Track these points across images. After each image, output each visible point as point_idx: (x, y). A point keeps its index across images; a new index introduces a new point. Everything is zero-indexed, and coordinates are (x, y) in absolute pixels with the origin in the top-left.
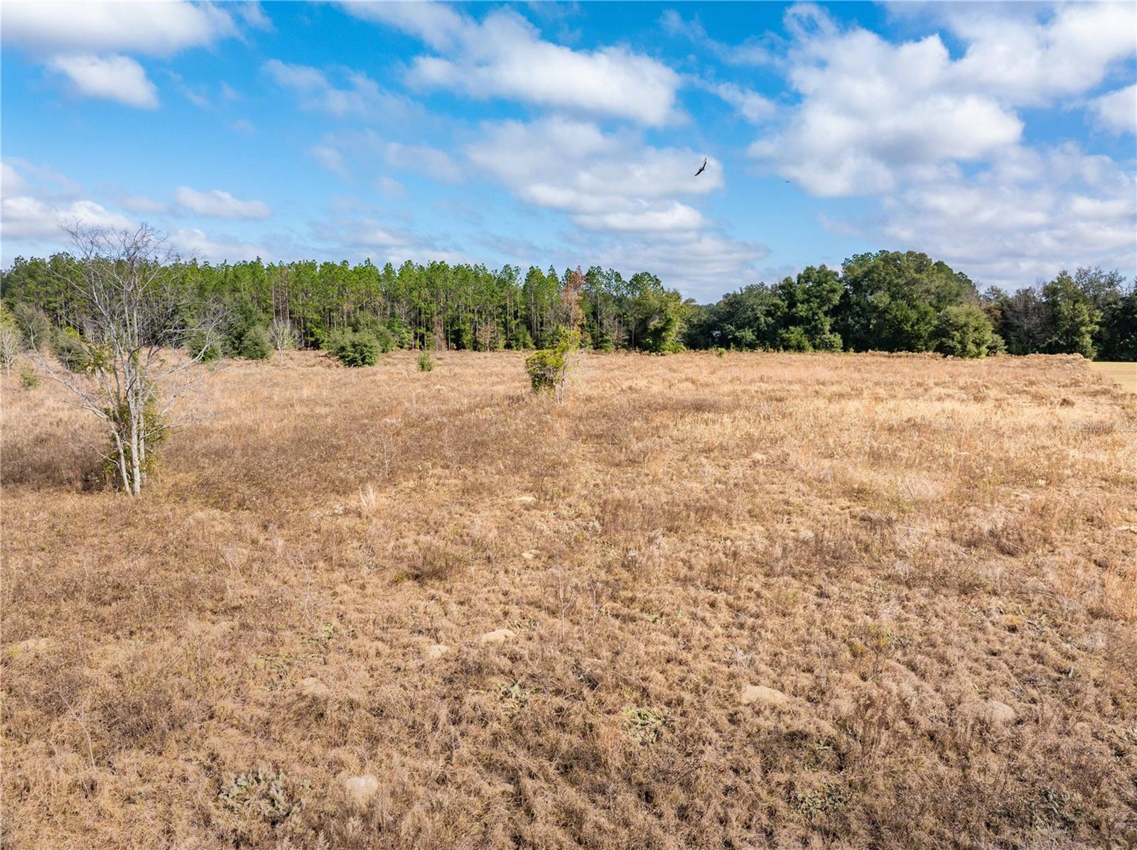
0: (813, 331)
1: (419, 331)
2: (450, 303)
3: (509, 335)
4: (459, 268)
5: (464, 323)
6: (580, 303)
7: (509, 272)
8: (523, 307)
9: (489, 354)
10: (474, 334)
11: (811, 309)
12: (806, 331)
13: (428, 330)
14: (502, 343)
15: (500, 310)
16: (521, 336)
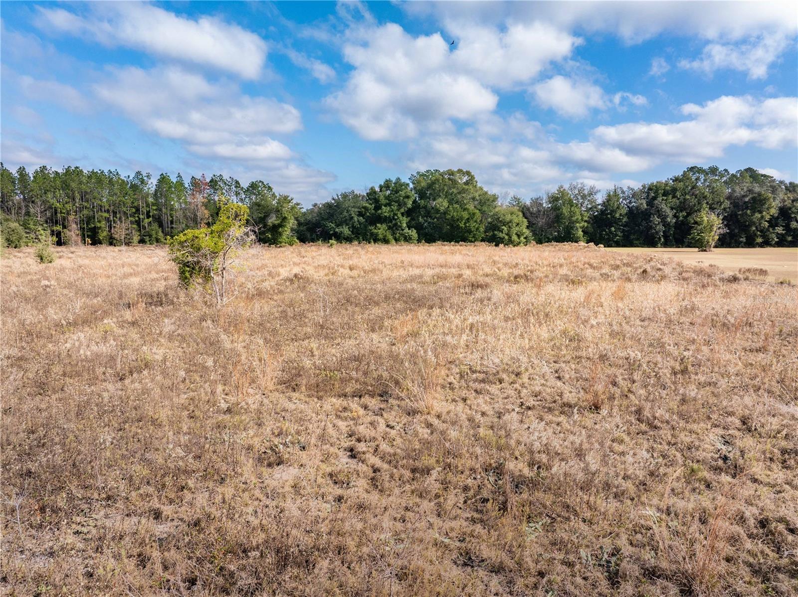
1: (55, 228)
2: (85, 203)
3: (143, 231)
4: (93, 173)
5: (99, 222)
6: (205, 205)
7: (141, 179)
8: (155, 208)
9: (124, 248)
10: (110, 231)
11: (392, 211)
13: (64, 227)
14: (136, 238)
15: (134, 210)
16: (154, 232)
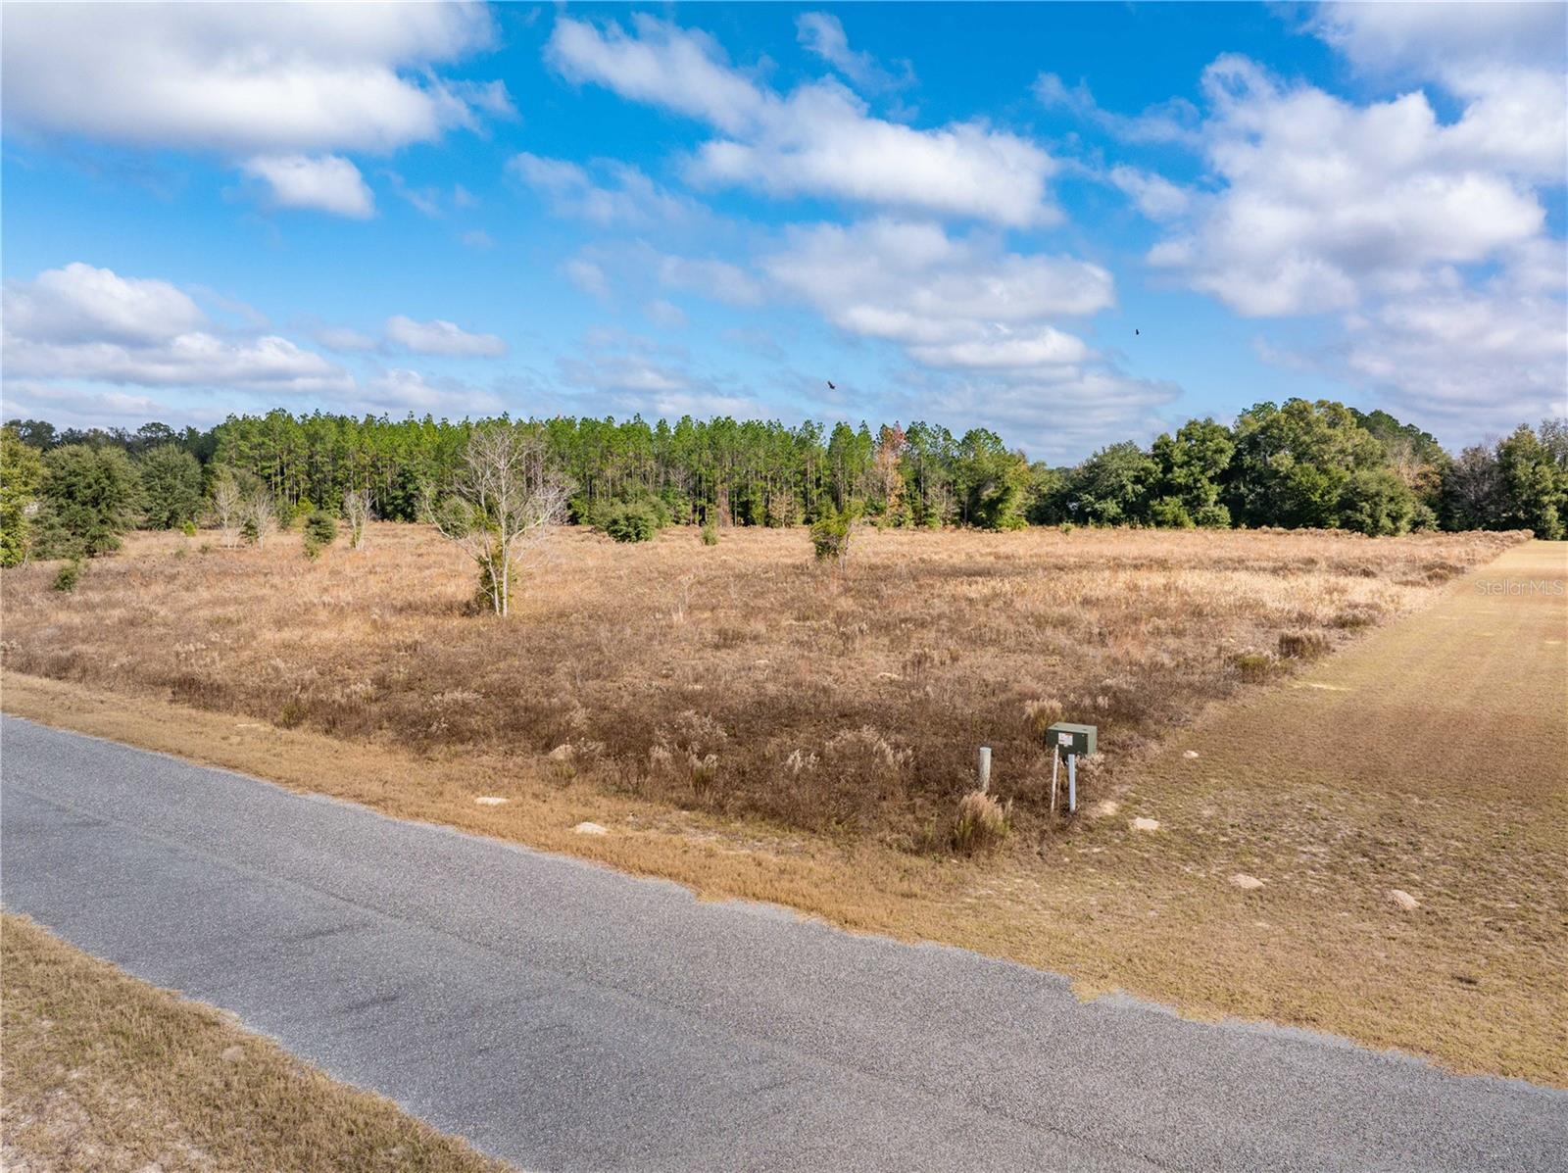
0: (1194, 503)
1: (698, 503)
2: (736, 468)
3: (810, 507)
4: (748, 425)
5: (754, 493)
6: (898, 467)
7: (811, 431)
8: (827, 472)
9: (783, 530)
10: (766, 507)
11: (1192, 474)
12: (1186, 503)
13: (709, 501)
14: (800, 517)
15: (799, 477)
16: (824, 508)
